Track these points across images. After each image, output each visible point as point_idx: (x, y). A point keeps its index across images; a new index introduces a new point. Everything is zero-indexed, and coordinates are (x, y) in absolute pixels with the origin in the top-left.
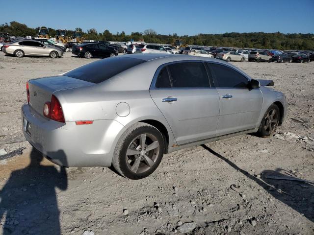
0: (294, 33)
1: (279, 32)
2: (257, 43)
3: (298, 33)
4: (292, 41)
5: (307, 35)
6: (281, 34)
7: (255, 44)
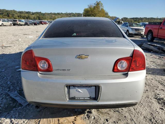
0: (22, 11)
1: (14, 10)
2: (4, 15)
3: (24, 11)
4: (23, 15)
5: (28, 12)
6: (15, 11)
7: (3, 16)
